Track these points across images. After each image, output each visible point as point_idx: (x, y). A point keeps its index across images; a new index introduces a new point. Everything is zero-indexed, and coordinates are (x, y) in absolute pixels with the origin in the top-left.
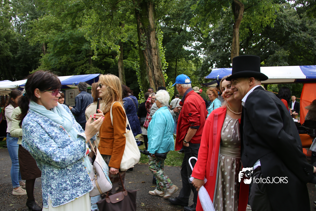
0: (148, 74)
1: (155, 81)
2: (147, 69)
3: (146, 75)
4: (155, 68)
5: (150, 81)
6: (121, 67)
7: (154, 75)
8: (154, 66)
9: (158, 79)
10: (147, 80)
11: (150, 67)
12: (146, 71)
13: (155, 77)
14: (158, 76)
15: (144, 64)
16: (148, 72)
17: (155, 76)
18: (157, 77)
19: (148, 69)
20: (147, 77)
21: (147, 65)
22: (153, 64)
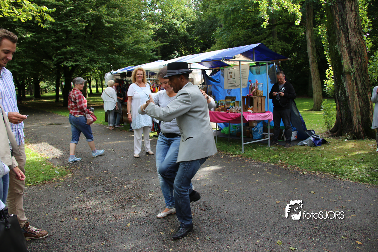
0: (339, 41)
1: (350, 50)
2: (337, 33)
3: (336, 42)
4: (350, 31)
5: (342, 51)
6: (310, 37)
7: (348, 42)
8: (350, 29)
9: (355, 48)
10: (338, 50)
11: (342, 31)
12: (336, 37)
13: (350, 45)
14: (355, 43)
15: (332, 27)
16: (339, 38)
17: (351, 43)
18: (353, 44)
19: (339, 34)
20: (337, 46)
21: (338, 27)
22: (347, 25)
